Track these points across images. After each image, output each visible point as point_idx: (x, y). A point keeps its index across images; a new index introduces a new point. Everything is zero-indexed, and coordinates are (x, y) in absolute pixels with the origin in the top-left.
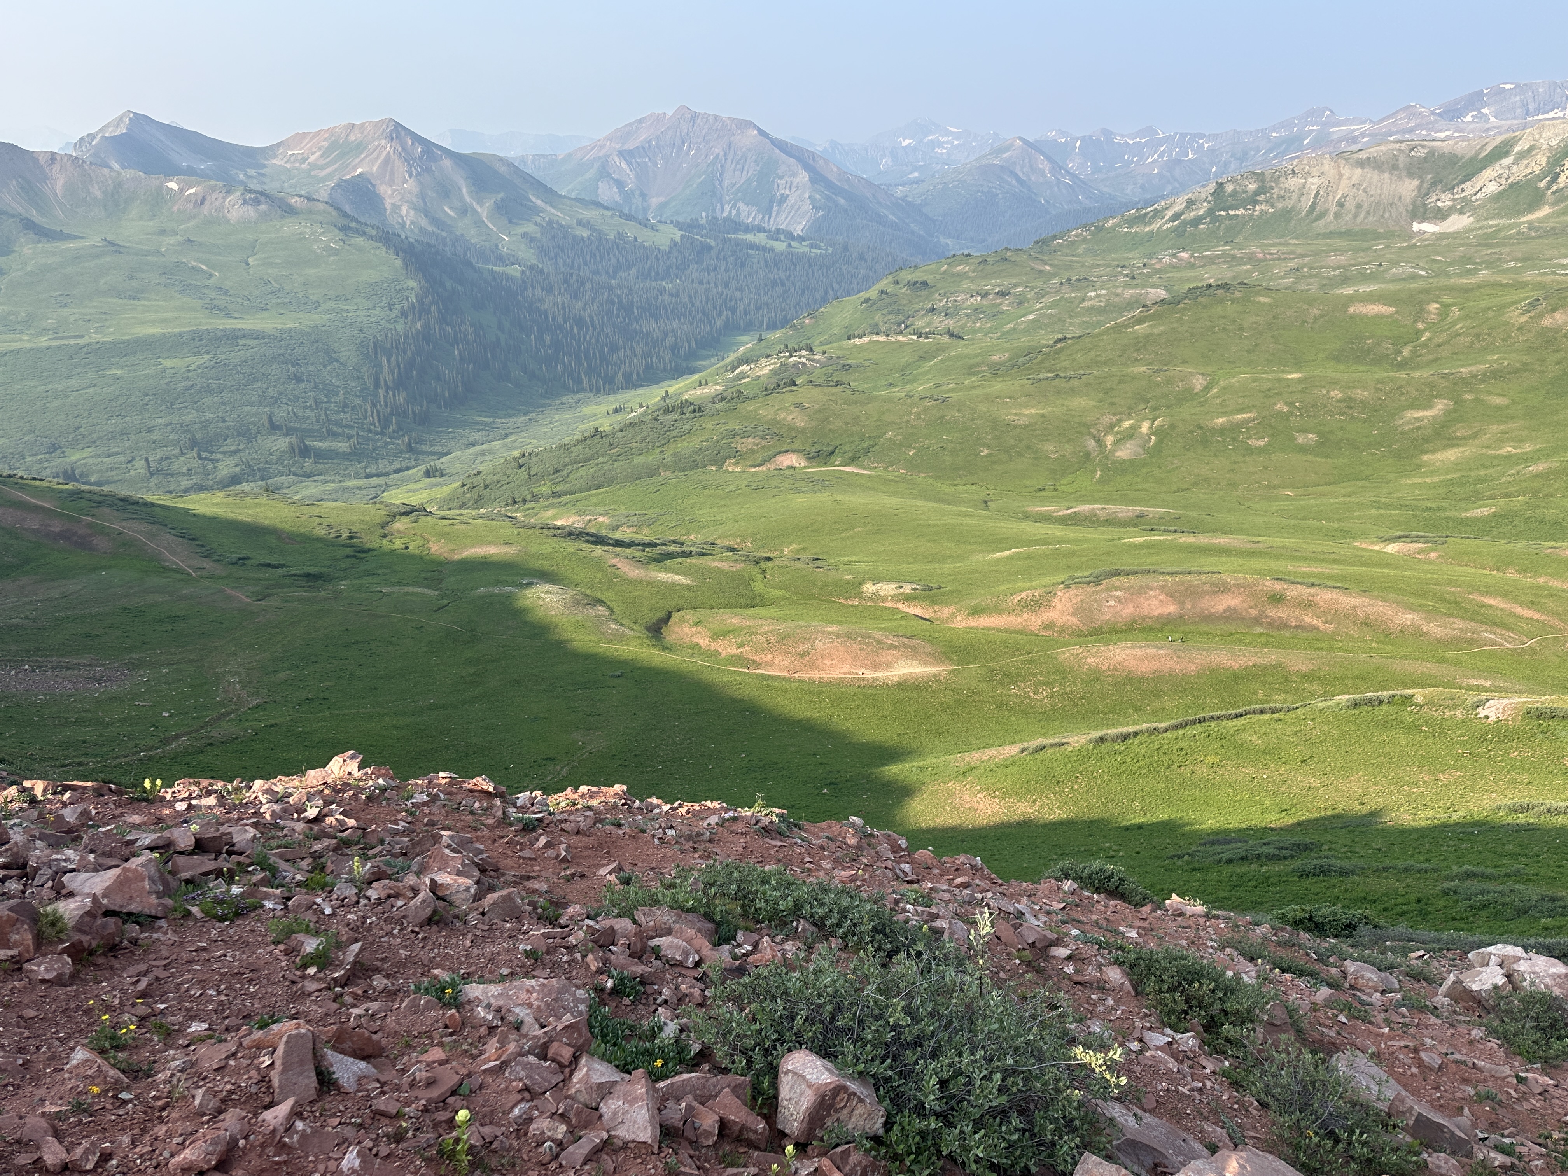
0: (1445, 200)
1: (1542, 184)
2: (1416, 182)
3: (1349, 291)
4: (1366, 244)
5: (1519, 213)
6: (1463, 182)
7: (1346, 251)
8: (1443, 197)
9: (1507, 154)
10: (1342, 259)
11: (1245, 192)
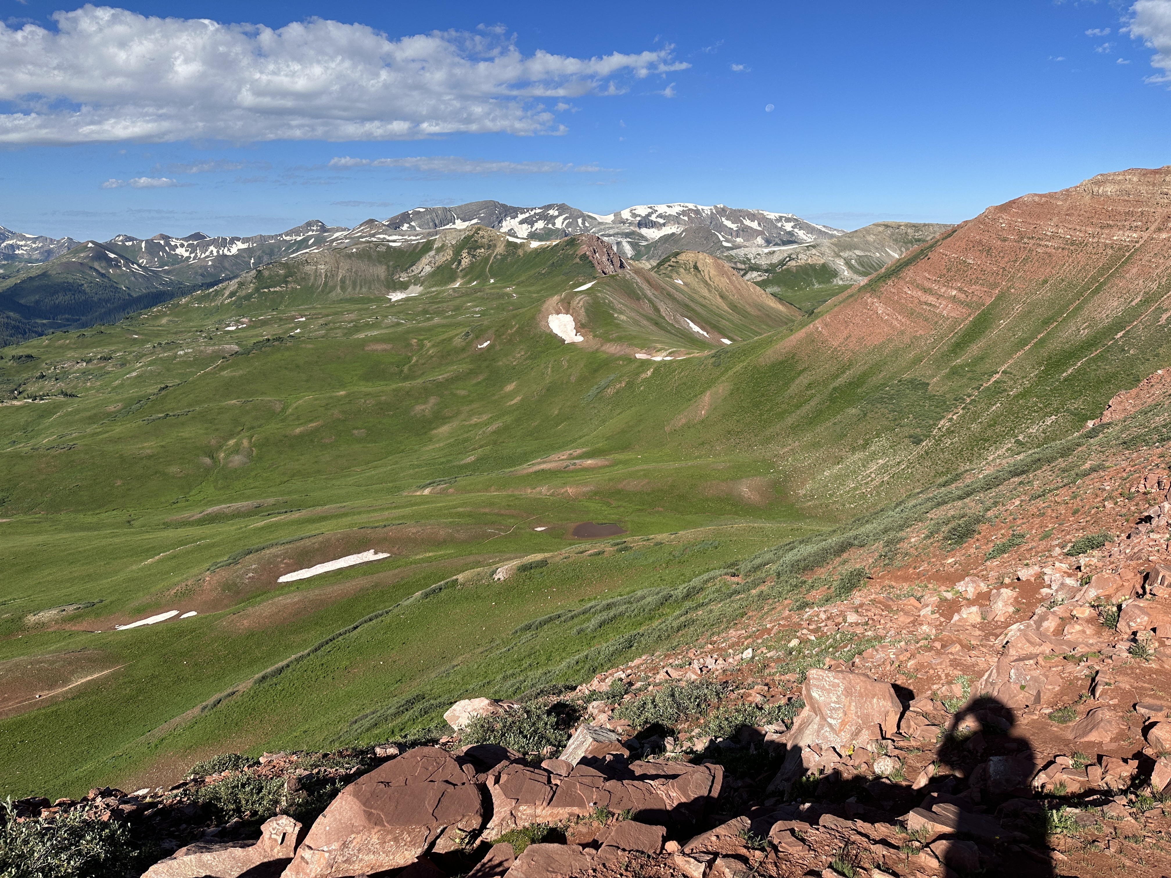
0: (404, 277)
1: (454, 266)
2: (384, 267)
3: (362, 336)
4: (366, 306)
5: (447, 283)
6: (412, 266)
7: (354, 311)
8: (402, 275)
9: (431, 249)
10: (352, 316)
11: (278, 275)
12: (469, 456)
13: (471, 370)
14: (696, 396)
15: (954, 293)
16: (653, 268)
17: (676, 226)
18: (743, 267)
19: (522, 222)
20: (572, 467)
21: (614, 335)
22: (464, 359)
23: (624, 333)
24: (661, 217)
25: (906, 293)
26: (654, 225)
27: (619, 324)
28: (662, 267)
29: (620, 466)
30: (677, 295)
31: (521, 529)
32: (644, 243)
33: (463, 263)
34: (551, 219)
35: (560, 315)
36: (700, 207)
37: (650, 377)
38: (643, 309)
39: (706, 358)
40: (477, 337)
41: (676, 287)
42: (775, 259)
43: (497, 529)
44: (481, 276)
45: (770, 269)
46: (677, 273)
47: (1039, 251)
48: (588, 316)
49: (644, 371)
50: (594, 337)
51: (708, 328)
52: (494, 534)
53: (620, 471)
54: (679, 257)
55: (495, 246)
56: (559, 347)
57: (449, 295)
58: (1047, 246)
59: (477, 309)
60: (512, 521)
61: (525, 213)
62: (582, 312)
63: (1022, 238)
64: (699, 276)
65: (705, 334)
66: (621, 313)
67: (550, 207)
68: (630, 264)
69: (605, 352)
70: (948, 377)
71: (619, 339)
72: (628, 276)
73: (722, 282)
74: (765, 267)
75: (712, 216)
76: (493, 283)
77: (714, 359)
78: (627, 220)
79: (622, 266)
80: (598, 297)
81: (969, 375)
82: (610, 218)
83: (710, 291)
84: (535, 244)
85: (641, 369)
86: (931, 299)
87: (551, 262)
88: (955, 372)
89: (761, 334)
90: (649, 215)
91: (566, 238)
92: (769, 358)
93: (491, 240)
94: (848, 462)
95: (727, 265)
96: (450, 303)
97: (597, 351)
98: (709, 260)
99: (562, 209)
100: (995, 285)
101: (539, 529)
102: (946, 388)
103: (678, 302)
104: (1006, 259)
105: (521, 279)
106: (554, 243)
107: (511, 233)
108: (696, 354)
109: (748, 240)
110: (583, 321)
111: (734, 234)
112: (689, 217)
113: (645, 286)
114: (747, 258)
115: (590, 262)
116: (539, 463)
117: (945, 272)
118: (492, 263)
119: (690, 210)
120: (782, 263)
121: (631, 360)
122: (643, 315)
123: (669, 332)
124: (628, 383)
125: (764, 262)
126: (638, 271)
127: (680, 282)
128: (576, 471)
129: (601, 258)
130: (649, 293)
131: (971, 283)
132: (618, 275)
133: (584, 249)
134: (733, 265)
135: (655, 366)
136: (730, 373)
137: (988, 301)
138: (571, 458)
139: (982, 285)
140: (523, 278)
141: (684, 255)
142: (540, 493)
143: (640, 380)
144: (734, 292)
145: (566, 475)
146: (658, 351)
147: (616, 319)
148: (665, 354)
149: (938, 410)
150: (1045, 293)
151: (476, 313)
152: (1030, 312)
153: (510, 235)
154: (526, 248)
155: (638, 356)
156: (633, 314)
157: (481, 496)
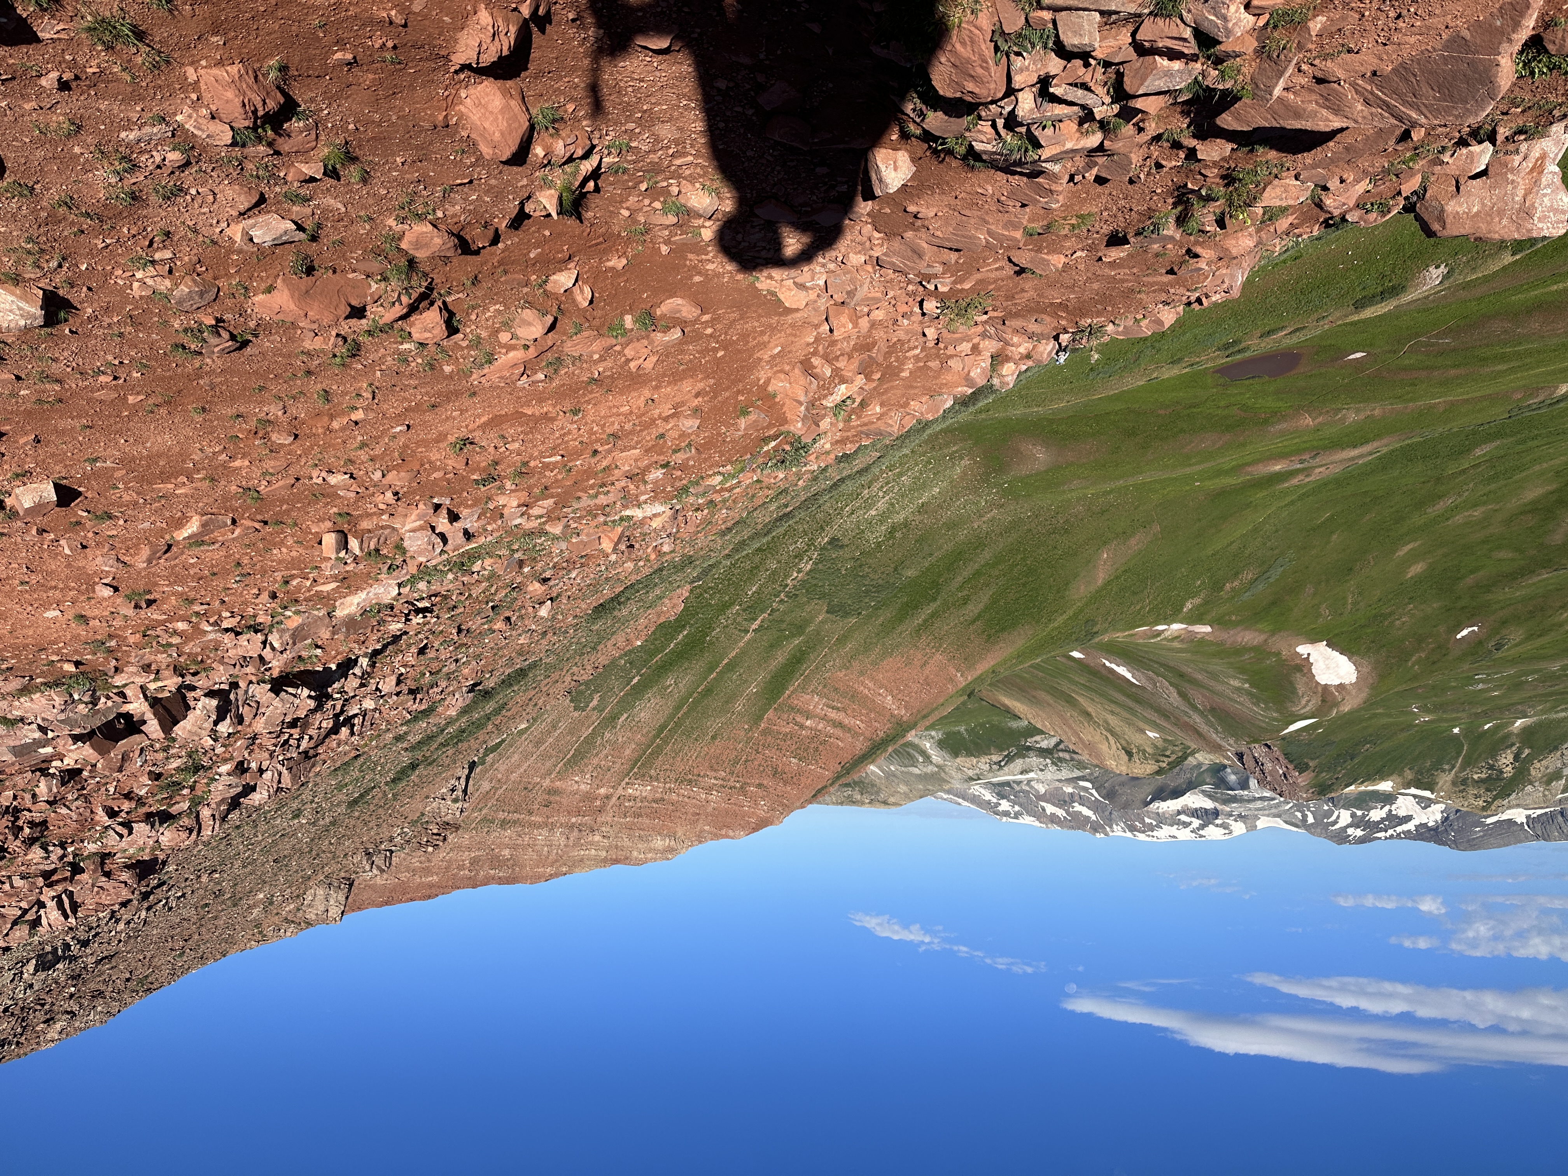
12: (1484, 455)
13: (1489, 591)
14: (1117, 578)
15: (808, 723)
16: (1193, 753)
17: (1160, 811)
18: (1061, 754)
19: (1408, 819)
20: (1306, 457)
21: (1247, 657)
22: (1502, 608)
23: (1232, 660)
24: (1184, 823)
25: (861, 721)
26: (1195, 813)
27: (1240, 673)
28: (1180, 754)
29: (1226, 467)
30: (1154, 717)
31: (1390, 352)
32: (1206, 787)
33: (1510, 758)
34: (1356, 823)
35: (1337, 682)
36: (1129, 834)
37: (1187, 600)
38: (1204, 696)
39: (1106, 631)
40: (1480, 643)
41: (1156, 727)
42: (1019, 763)
43: (1433, 345)
44: (1475, 737)
45: (1024, 751)
46: (1156, 746)
47: (723, 774)
48: (1291, 683)
49: (1196, 608)
50: (1278, 654)
51: (1104, 672)
52: (1437, 336)
53: (1227, 461)
54: (1155, 768)
55: (1454, 783)
56: (1337, 635)
57: (1533, 707)
58: (715, 778)
59: (1481, 686)
60: (1407, 362)
61: (1404, 832)
62: (1301, 689)
63: (742, 787)
64: (1123, 742)
65: (1108, 664)
66: (1238, 690)
67: (1362, 841)
68: (1228, 758)
69: (1261, 631)
70: (807, 622)
71: (1239, 651)
72: (1232, 742)
73: (1089, 734)
74: (1031, 753)
75: (1110, 822)
76: (1455, 727)
77: (1095, 630)
78: (1236, 821)
79: (1240, 756)
80: (1277, 711)
81: (784, 626)
82: (1263, 823)
83: (1106, 722)
84: (1386, 786)
85: (1202, 610)
86: (833, 715)
87: (1356, 761)
88: (799, 629)
89: (1031, 666)
90: (1202, 827)
91: (1333, 795)
92: (1019, 634)
93: (1461, 791)
94: (912, 508)
95: (1085, 757)
96: (1532, 693)
97: (1273, 633)
98: (1111, 763)
99: (1341, 837)
100: (765, 732)
101: (1358, 355)
102: (808, 608)
103: (1151, 707)
104: (756, 763)
105: (1405, 734)
106: (1352, 787)
107: (1425, 803)
108: (1120, 636)
109: (1056, 789)
110: (1298, 675)
111: (1077, 798)
112: (1142, 822)
113: (1204, 728)
114: (1057, 765)
115: (1291, 762)
116: (1361, 456)
117: (821, 748)
118: (1457, 758)
119: (1144, 832)
120: (1010, 759)
121: (1218, 622)
122: (1203, 687)
123: (1162, 665)
124: (1221, 589)
125: (1034, 760)
126: (1217, 748)
127: (1151, 734)
128: (1298, 451)
129: (1274, 767)
130: (1197, 719)
131: (792, 735)
132: (1248, 743)
133: (1303, 780)
134: (1075, 756)
135: (1180, 616)
136: (1070, 612)
137: (770, 714)
138: (1307, 471)
139: (779, 733)
140: (1402, 736)
141: (1148, 771)
142: (1357, 411)
143: (1202, 595)
144: (1071, 721)
145: (1315, 443)
146: (1177, 637)
147: (1246, 681)
148: (1167, 634)
149: (815, 582)
150: (714, 724)
151: (1481, 681)
152: (727, 702)
153: (1429, 799)
154: (1399, 780)
155: (1208, 629)
156: (1219, 688)
157: (1462, 394)
